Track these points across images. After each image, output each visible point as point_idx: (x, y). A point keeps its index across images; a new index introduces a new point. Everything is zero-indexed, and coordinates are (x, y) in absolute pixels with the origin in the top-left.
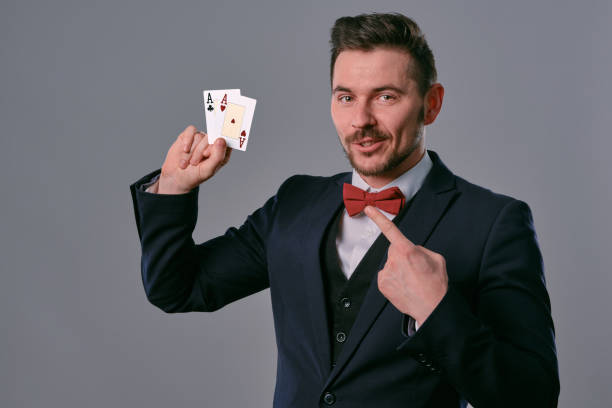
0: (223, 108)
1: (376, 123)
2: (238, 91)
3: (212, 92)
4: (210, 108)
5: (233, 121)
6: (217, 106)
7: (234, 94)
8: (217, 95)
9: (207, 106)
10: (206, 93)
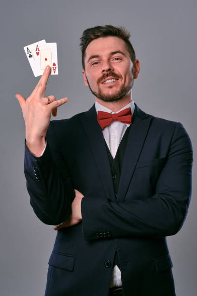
0: (38, 54)
1: (114, 70)
2: (44, 41)
3: (28, 46)
4: (31, 56)
5: (46, 59)
6: (34, 53)
7: (42, 43)
8: (32, 47)
9: (28, 55)
10: (25, 48)
